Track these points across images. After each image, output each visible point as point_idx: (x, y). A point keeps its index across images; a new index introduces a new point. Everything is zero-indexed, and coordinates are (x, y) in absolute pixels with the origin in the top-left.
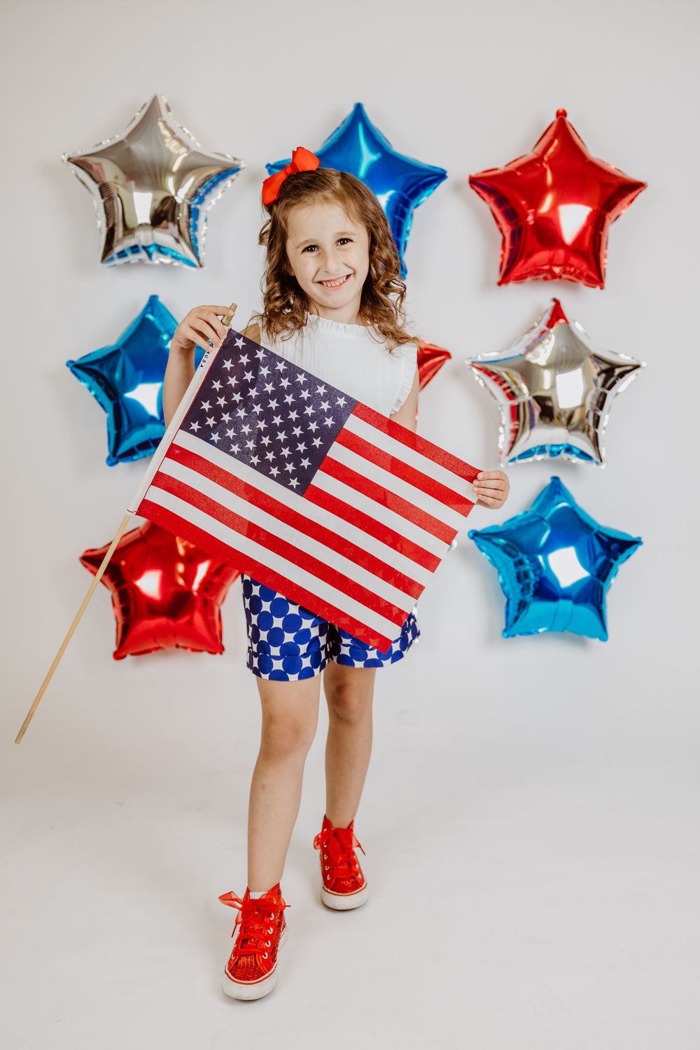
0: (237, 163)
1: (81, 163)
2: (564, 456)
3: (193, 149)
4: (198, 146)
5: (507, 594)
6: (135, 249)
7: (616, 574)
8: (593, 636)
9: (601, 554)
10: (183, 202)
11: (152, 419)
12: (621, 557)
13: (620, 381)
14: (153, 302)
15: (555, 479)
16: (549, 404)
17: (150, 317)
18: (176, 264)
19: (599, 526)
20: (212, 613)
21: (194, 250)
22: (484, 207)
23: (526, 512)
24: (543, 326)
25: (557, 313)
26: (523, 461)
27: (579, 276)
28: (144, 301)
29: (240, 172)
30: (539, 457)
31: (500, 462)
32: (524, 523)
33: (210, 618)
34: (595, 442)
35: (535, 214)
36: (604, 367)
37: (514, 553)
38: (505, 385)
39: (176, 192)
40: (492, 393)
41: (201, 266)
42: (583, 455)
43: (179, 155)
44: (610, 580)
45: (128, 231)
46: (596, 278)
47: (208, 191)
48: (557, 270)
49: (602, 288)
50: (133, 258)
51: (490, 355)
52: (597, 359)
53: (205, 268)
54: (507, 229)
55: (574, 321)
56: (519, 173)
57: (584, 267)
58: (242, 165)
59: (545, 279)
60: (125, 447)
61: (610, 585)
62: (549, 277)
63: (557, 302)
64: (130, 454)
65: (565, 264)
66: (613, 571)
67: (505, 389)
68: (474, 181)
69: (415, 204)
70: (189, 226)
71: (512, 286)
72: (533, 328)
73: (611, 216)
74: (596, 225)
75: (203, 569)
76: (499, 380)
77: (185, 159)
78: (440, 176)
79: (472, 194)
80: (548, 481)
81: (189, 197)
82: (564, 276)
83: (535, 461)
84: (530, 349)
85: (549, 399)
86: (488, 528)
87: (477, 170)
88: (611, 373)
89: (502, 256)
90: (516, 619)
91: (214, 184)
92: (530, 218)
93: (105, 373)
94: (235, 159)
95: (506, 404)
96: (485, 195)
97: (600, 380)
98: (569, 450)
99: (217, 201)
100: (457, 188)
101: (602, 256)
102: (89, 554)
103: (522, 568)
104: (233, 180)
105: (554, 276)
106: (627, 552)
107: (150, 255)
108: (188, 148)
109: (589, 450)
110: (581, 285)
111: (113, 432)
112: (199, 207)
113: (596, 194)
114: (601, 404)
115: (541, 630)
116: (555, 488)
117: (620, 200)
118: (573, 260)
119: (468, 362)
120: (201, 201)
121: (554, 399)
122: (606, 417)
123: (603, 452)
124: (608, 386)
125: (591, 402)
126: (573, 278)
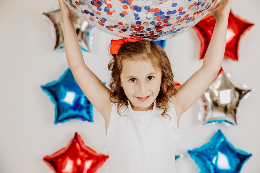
1: (48, 15)
2: (224, 123)
10: (84, 31)
15: (219, 131)
23: (209, 143)
27: (229, 57)
30: (214, 123)
34: (235, 118)
41: (90, 52)
46: (235, 57)
49: (237, 61)
54: (203, 40)
55: (227, 73)
56: (207, 20)
57: (231, 54)
64: (62, 120)
70: (85, 38)
73: (241, 36)
74: (236, 40)
75: (88, 164)
80: (216, 131)
83: (212, 125)
85: (217, 101)
86: (194, 149)
88: (241, 93)
89: (201, 50)
93: (54, 90)
95: (202, 104)
98: (226, 121)
101: (238, 51)
102: (46, 158)
109: (232, 121)
110: (230, 60)
111: (57, 113)
112: (90, 31)
114: (237, 104)
116: (219, 134)
118: (227, 52)
120: (90, 29)
121: (219, 100)
122: (239, 109)
123: (238, 122)
124: (240, 98)
125: (234, 105)
126: (227, 57)
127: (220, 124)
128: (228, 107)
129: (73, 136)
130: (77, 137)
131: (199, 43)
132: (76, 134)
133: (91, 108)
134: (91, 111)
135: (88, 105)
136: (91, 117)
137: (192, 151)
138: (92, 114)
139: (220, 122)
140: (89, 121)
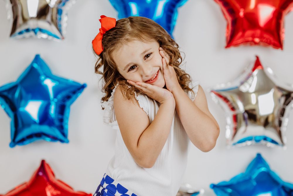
2: (263, 142)
6: (27, 30)
10: (55, 5)
11: (35, 123)
14: (37, 58)
15: (259, 156)
16: (254, 113)
17: (35, 66)
18: (50, 38)
19: (283, 182)
21: (60, 30)
23: (243, 174)
24: (250, 70)
25: (258, 64)
26: (240, 145)
27: (269, 43)
28: (32, 58)
30: (249, 143)
31: (227, 145)
32: (242, 180)
34: (280, 134)
35: (244, 12)
36: (285, 93)
38: (229, 103)
40: (222, 107)
41: (63, 38)
42: (273, 142)
45: (25, 20)
46: (278, 44)
48: (257, 40)
49: (282, 49)
50: (27, 35)
51: (221, 86)
52: (280, 89)
53: (65, 40)
54: (229, 19)
55: (267, 67)
57: (271, 39)
59: (251, 45)
60: (19, 137)
63: (258, 58)
64: (22, 141)
65: (261, 37)
67: (229, 105)
69: (179, 6)
70: (56, 18)
71: (232, 49)
72: (245, 71)
73: (285, 12)
74: (277, 17)
76: (226, 100)
80: (255, 156)
81: (57, 3)
82: (262, 44)
83: (247, 146)
85: (254, 110)
86: (220, 183)
88: (288, 96)
89: (228, 33)
92: (241, 14)
93: (10, 96)
95: (230, 114)
97: (283, 100)
99: (72, 5)
101: (281, 33)
105: (256, 43)
107: (36, 33)
109: (277, 139)
110: (271, 48)
111: (14, 129)
112: (63, 8)
114: (282, 113)
116: (259, 160)
118: (266, 36)
119: (209, 90)
120: (64, 4)
121: (257, 110)
122: (286, 121)
123: (285, 139)
124: (287, 103)
125: (277, 113)
126: (267, 44)
127: (259, 143)
128: (270, 120)
129: (38, 165)
130: (43, 166)
131: (225, 23)
132: (43, 162)
133: (65, 121)
134: (65, 127)
135: (60, 117)
136: (64, 135)
137: (218, 185)
138: (67, 130)
139: (258, 141)
140: (62, 141)
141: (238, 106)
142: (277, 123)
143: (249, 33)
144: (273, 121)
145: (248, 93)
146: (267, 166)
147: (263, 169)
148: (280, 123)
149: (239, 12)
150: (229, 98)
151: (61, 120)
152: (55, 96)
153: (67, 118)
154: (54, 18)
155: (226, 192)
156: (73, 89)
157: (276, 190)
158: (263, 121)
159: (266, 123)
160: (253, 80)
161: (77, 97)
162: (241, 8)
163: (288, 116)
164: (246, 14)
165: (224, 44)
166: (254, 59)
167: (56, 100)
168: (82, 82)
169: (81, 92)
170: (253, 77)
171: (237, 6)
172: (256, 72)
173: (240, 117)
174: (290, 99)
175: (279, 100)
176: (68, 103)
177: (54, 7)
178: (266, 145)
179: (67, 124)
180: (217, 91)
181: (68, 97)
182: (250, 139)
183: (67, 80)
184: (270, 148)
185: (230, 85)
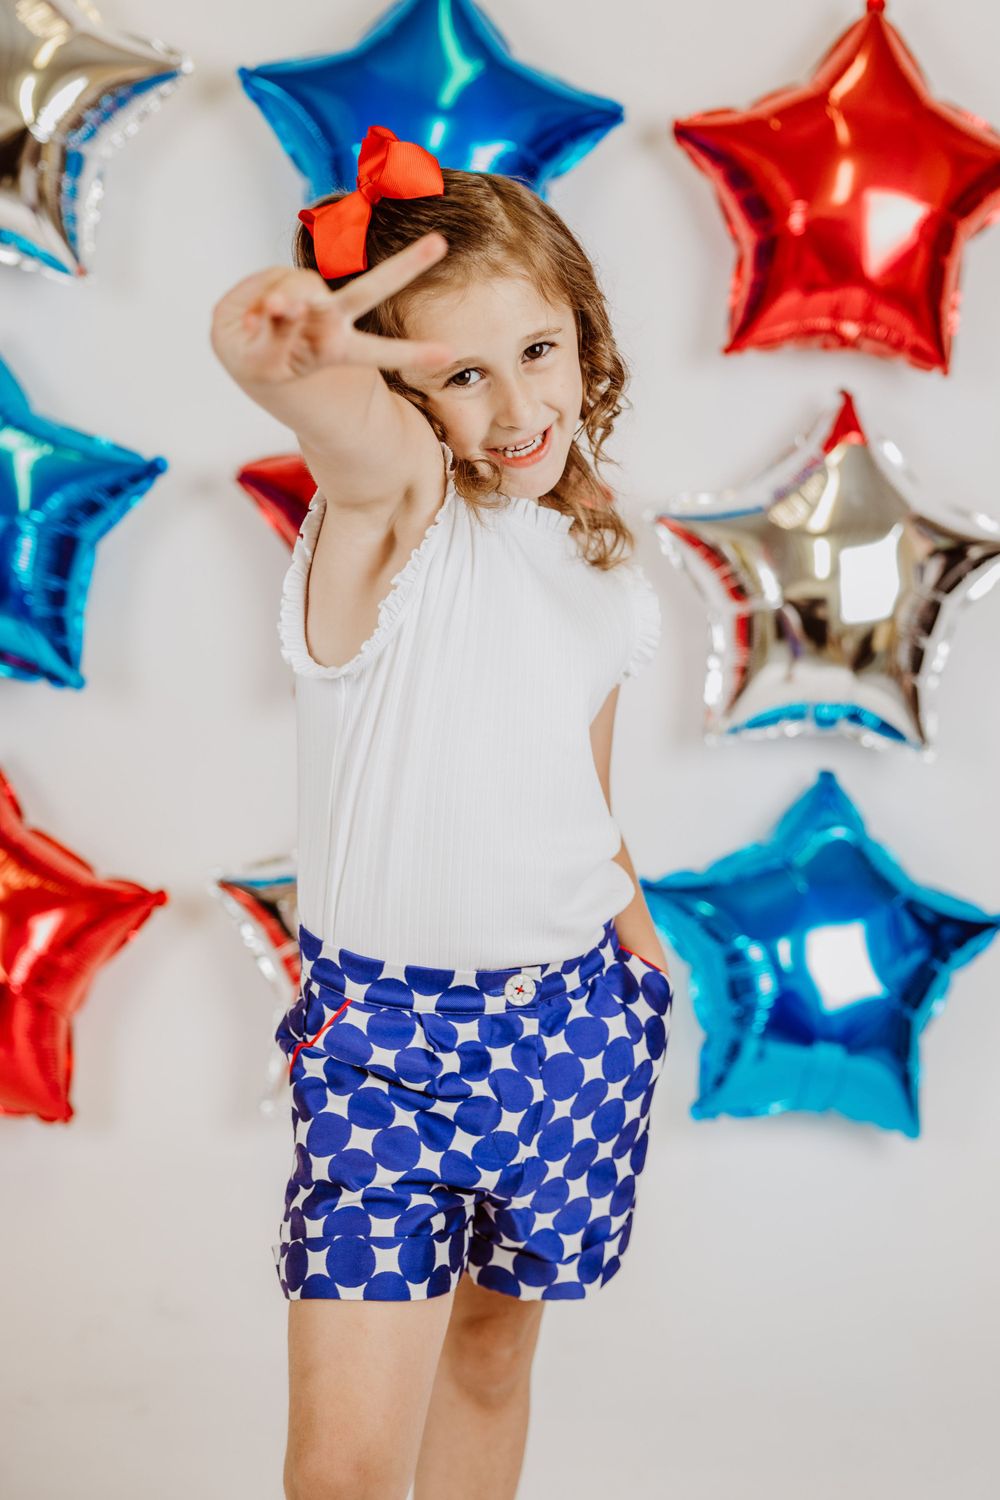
0: (172, 60)
2: (846, 728)
3: (81, 26)
4: (92, 20)
5: (705, 1023)
7: (944, 991)
8: (887, 1124)
9: (917, 945)
10: (51, 137)
12: (957, 956)
13: (971, 576)
15: (827, 779)
16: (821, 613)
18: (30, 265)
19: (912, 885)
20: (53, 1029)
21: (69, 238)
22: (704, 186)
23: (758, 847)
24: (813, 448)
25: (847, 421)
26: (757, 734)
27: (898, 346)
29: (181, 81)
30: (792, 728)
31: (706, 730)
32: (753, 869)
33: (46, 1043)
34: (913, 701)
35: (805, 213)
36: (944, 543)
37: (724, 934)
38: (726, 570)
39: (37, 114)
40: (697, 585)
41: (82, 272)
42: (886, 729)
43: (45, 40)
44: (931, 1004)
46: (933, 351)
47: (107, 116)
48: (850, 329)
49: (946, 372)
51: (697, 501)
52: (925, 525)
53: (91, 280)
54: (748, 238)
55: (882, 438)
56: (776, 124)
57: (908, 328)
58: (187, 66)
59: (826, 346)
61: (929, 1017)
62: (832, 340)
63: (848, 400)
65: (867, 318)
66: (937, 986)
67: (726, 578)
68: (684, 133)
69: (552, 173)
70: (59, 189)
71: (751, 359)
72: (792, 450)
73: (966, 228)
74: (936, 244)
75: (44, 929)
76: (714, 556)
77: (60, 49)
78: (607, 116)
79: (678, 156)
80: (811, 778)
81: (65, 125)
82: (867, 344)
83: (783, 737)
84: (781, 496)
85: (817, 603)
87: (692, 106)
88: (958, 557)
89: (736, 292)
90: (720, 1081)
91: (121, 102)
92: (797, 221)
94: (171, 52)
95: (724, 613)
96: (705, 162)
97: (934, 569)
98: (855, 717)
99: (126, 138)
100: (648, 139)
101: (946, 307)
103: (739, 971)
104: (162, 97)
105: (845, 342)
106: (972, 945)
108: (69, 23)
109: (899, 719)
110: (902, 365)
112: (86, 149)
113: (941, 176)
114: (929, 619)
115: (776, 1107)
116: (826, 795)
117: (987, 194)
118: (885, 313)
119: (649, 515)
120: (92, 134)
121: (832, 603)
122: (939, 651)
123: (931, 723)
124: (948, 583)
125: (907, 618)
126: (884, 348)
127: (830, 732)
128: (879, 643)
131: (730, 254)
133: (75, 601)
134: (74, 624)
135: (54, 583)
136: (67, 656)
137: (660, 882)
138: (80, 638)
139: (826, 723)
140: (55, 679)
141: (757, 583)
142: (903, 657)
143: (823, 299)
144: (891, 649)
145: (802, 532)
146: (853, 821)
147: (839, 833)
148: (918, 658)
149: (786, 213)
150: (727, 551)
151: (58, 598)
152: (37, 502)
153: (83, 590)
154: (49, 187)
155: (690, 913)
156: (108, 479)
157: (882, 916)
158: (850, 645)
159: (863, 657)
160: (823, 487)
161: (125, 509)
162: (798, 197)
163: (948, 636)
164: (811, 225)
165: (723, 335)
166: (835, 404)
167: (38, 516)
168: (148, 454)
169: (141, 493)
170: (824, 472)
171: (783, 187)
172: (836, 456)
173: (765, 628)
174: (963, 566)
175: (922, 569)
176: (87, 531)
177: (51, 141)
178: (857, 738)
179: (79, 614)
180: (679, 518)
181: (92, 508)
182: (796, 714)
183: (89, 438)
184: (871, 752)
185: (732, 502)
